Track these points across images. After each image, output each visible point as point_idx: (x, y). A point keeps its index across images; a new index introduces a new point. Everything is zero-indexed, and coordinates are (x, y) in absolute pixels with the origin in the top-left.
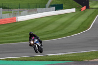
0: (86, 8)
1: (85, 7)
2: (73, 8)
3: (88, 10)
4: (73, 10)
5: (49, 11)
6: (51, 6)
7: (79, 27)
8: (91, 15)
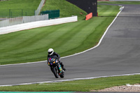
0: (93, 16)
1: (91, 14)
2: (74, 15)
3: (95, 18)
4: (74, 19)
5: (40, 20)
6: (43, 13)
7: (83, 43)
8: (100, 25)
